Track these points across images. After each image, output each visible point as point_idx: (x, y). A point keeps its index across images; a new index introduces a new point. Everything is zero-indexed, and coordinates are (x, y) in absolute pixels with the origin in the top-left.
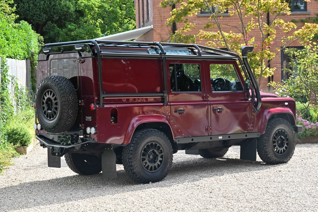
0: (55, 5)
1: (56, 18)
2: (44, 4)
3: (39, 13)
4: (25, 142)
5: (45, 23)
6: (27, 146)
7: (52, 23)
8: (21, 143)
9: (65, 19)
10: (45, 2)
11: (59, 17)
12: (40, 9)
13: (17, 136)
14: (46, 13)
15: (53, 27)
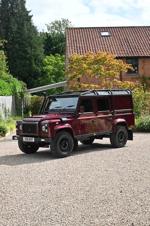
0: (32, 69)
1: (33, 75)
2: (27, 69)
3: (25, 73)
4: (5, 132)
5: (28, 77)
6: (6, 133)
7: (31, 77)
8: (3, 132)
9: (37, 76)
10: (27, 68)
11: (34, 75)
12: (25, 71)
13: (2, 129)
14: (28, 72)
15: (32, 79)
